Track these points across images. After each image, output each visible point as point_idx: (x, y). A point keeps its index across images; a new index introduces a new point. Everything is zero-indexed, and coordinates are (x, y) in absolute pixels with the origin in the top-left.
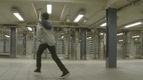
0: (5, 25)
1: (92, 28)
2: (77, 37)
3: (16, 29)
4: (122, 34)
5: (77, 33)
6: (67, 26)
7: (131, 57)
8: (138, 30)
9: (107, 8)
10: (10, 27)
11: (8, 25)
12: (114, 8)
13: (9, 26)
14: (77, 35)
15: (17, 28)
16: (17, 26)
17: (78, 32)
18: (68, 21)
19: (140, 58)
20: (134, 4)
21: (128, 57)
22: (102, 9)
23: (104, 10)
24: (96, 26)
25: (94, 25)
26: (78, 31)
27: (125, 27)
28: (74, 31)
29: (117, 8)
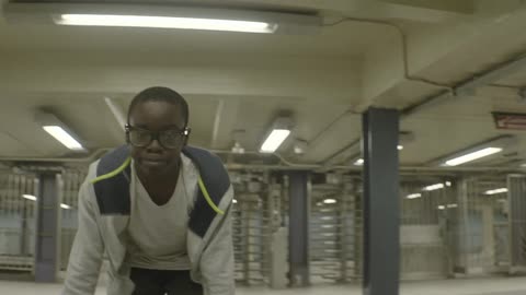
0: (18, 164)
1: (331, 172)
2: (276, 206)
3: (59, 176)
4: (440, 186)
5: (275, 191)
6: (238, 166)
7: (472, 271)
8: (496, 171)
9: (363, 107)
10: (37, 171)
11: (27, 163)
12: (388, 106)
13: (33, 168)
14: (276, 197)
15: (60, 172)
16: (60, 168)
17: (279, 186)
18: (238, 150)
19: (506, 274)
20: (455, 94)
21: (461, 270)
22: (349, 111)
23: (354, 113)
24: (341, 164)
25: (334, 161)
26: (280, 181)
27: (444, 165)
28: (266, 181)
29: (400, 107)
